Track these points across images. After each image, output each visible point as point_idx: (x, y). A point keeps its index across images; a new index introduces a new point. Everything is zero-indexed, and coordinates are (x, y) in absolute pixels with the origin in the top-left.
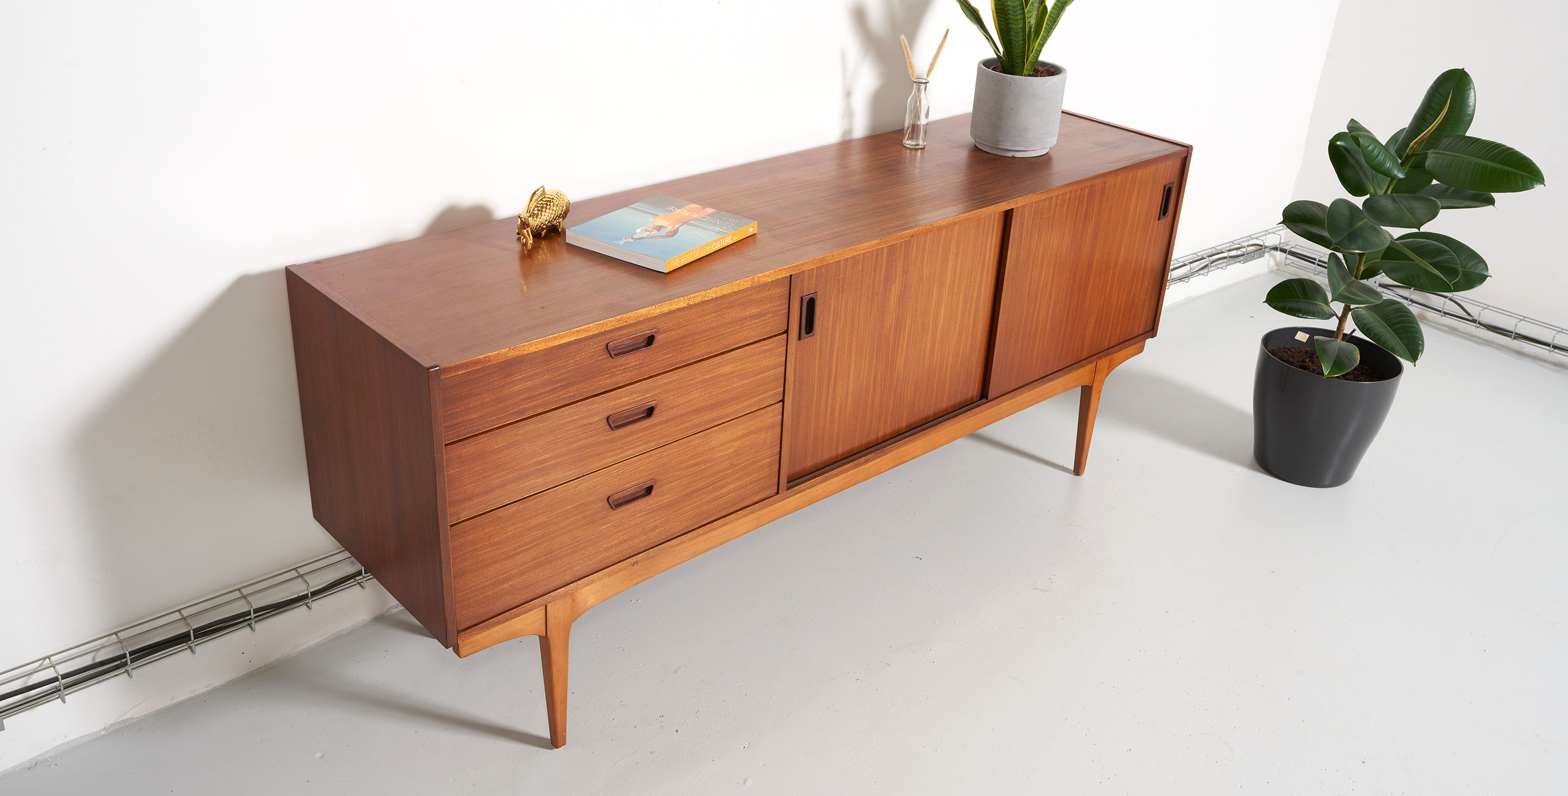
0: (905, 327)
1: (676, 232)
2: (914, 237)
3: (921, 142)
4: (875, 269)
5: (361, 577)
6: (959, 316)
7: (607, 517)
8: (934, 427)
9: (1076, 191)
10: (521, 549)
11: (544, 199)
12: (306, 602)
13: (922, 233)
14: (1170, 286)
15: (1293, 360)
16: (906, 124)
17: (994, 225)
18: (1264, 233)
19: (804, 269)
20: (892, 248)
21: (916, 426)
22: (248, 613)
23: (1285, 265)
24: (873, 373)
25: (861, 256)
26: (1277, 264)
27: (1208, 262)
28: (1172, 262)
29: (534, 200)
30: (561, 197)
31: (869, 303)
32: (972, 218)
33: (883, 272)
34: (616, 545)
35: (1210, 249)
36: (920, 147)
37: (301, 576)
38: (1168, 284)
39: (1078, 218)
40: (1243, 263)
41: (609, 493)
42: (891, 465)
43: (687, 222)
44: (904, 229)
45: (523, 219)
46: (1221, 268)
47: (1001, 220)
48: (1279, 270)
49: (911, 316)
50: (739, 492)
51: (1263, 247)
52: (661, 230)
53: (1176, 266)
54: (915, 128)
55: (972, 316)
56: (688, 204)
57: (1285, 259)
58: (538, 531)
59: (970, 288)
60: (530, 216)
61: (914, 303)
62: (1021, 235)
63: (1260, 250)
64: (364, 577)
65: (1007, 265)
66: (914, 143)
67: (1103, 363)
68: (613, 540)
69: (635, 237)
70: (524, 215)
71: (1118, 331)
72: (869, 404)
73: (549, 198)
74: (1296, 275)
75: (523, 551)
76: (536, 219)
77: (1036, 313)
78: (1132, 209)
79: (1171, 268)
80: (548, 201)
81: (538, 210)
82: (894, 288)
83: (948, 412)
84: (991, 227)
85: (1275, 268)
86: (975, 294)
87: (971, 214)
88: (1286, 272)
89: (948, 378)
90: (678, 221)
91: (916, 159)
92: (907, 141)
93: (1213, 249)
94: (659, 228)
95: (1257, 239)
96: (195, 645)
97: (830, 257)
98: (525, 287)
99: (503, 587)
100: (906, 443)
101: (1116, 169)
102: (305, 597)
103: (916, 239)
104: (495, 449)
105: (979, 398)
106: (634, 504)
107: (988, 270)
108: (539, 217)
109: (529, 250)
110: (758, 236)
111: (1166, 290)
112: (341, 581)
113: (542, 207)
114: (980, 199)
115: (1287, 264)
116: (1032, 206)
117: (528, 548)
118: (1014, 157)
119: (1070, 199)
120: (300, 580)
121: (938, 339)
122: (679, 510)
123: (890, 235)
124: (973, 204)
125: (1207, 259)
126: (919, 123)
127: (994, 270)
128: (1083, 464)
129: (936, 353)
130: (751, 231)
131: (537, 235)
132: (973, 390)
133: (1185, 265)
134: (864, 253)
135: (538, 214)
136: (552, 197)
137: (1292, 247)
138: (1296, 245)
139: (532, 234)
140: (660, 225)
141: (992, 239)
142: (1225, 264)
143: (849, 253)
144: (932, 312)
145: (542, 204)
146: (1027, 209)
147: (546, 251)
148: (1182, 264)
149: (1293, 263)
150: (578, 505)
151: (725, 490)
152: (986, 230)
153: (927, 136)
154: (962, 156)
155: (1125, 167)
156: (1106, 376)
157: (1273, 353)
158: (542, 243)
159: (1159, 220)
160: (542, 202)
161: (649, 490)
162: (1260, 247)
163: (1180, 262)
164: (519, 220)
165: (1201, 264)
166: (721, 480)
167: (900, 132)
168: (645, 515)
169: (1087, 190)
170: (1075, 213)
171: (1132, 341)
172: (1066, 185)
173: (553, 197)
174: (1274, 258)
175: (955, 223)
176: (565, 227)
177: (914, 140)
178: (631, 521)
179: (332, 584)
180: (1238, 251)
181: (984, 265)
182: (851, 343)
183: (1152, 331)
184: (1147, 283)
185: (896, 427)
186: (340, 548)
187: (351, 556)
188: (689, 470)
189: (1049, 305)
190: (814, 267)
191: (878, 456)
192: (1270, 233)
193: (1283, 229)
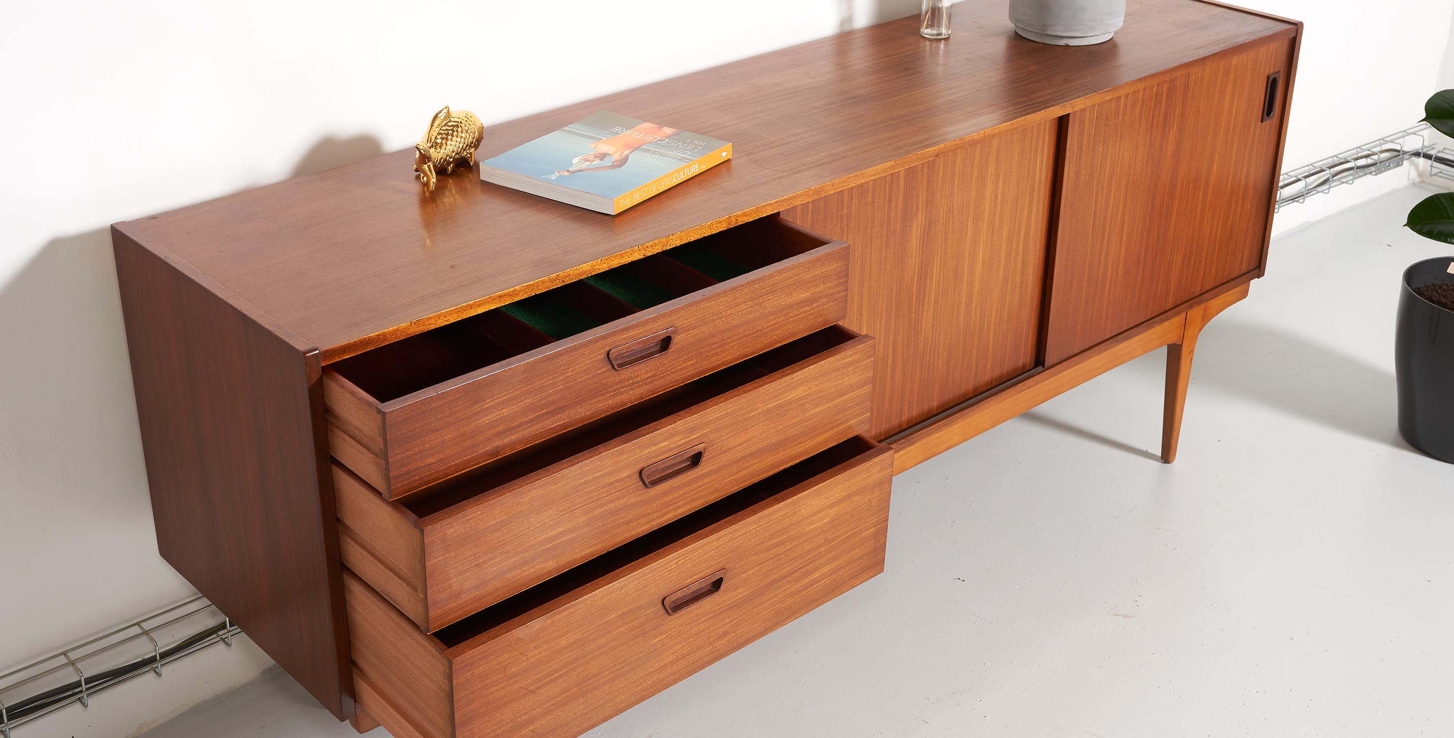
0: (932, 275)
1: (625, 160)
2: (939, 156)
3: (944, 31)
4: (890, 202)
5: (225, 631)
6: (1003, 257)
7: (661, 625)
8: (976, 407)
9: (1152, 88)
10: (547, 680)
11: (450, 124)
12: (154, 666)
13: (950, 151)
14: (1280, 209)
15: (1445, 301)
16: (924, 8)
17: (1044, 137)
18: (1401, 134)
19: (796, 204)
20: (911, 173)
21: (950, 405)
22: (78, 684)
23: (1431, 176)
24: (891, 338)
25: (871, 183)
26: (1420, 175)
27: (1329, 175)
28: (1281, 177)
29: (436, 124)
30: (471, 119)
31: (884, 246)
32: (1016, 128)
33: (900, 204)
34: (672, 663)
35: (1330, 158)
36: (943, 37)
37: (146, 633)
38: (1277, 206)
39: (1155, 123)
40: (1375, 175)
41: (665, 594)
42: (920, 459)
43: (640, 147)
44: (927, 146)
45: (422, 151)
46: (1346, 182)
47: (1054, 129)
48: (1423, 182)
49: (939, 261)
50: (834, 576)
51: (1401, 153)
52: (605, 159)
53: (1286, 182)
54: (935, 12)
55: (1020, 258)
56: (640, 124)
57: (1430, 168)
58: (570, 654)
59: (1015, 220)
60: (432, 146)
61: (943, 244)
62: (1081, 148)
63: (1397, 156)
64: (229, 631)
65: (1064, 189)
66: (935, 32)
67: (1195, 313)
68: (668, 656)
69: (571, 169)
70: (424, 145)
71: (1214, 270)
72: (888, 378)
73: (455, 122)
74: (1446, 188)
75: (551, 681)
76: (439, 150)
77: (1104, 250)
78: (1226, 109)
79: (1281, 184)
80: (455, 126)
81: (442, 138)
82: (915, 225)
83: (993, 385)
84: (1041, 139)
85: (1418, 180)
86: (1023, 229)
87: (1013, 123)
88: (1433, 185)
89: (991, 341)
90: (627, 146)
91: (938, 53)
92: (926, 30)
93: (1335, 158)
94: (603, 156)
95: (1392, 142)
96: (9, 729)
97: (830, 187)
98: (428, 241)
99: (521, 733)
100: (939, 429)
101: (1202, 57)
102: (153, 660)
103: (942, 159)
104: (491, 526)
105: (1033, 365)
106: (697, 605)
107: (1039, 195)
108: (443, 148)
109: (432, 192)
110: (733, 162)
111: (1275, 214)
112: (198, 637)
113: (447, 134)
114: (1025, 102)
115: (1432, 173)
116: (1094, 109)
117: (556, 678)
118: (1067, 46)
119: (1143, 99)
120: (144, 639)
121: (976, 289)
122: (755, 608)
123: (908, 154)
124: (1014, 109)
125: (1328, 171)
126: (941, 6)
127: (1047, 196)
128: (1173, 447)
129: (974, 307)
130: (724, 155)
131: (441, 171)
132: (1025, 355)
133: (1298, 180)
134: (875, 180)
135: (442, 143)
136: (459, 120)
137: (1439, 152)
138: (1444, 149)
139: (434, 170)
140: (603, 152)
141: (1042, 154)
142: (1351, 177)
143: (854, 180)
144: (967, 252)
145: (446, 130)
146: (1088, 113)
147: (454, 191)
148: (1294, 179)
149: (1441, 172)
150: (624, 613)
151: (817, 575)
152: (1034, 143)
153: (951, 23)
154: (999, 46)
155: (1214, 54)
156: (1201, 330)
157: (1418, 291)
158: (449, 182)
159: (1262, 121)
160: (447, 127)
161: (717, 585)
162: (1397, 153)
163: (1291, 177)
164: (418, 152)
165: (1320, 178)
166: (812, 562)
167: (917, 18)
168: (712, 618)
169: (1166, 86)
170: (1151, 116)
171: (1233, 283)
172: (1139, 79)
173: (461, 120)
174: (1416, 166)
175: (993, 136)
176: (478, 160)
177: (935, 28)
178: (692, 629)
179: (188, 641)
180: (1368, 159)
181: (1034, 190)
182: (862, 299)
183: (1258, 268)
184: (1249, 205)
185: (925, 407)
186: (195, 594)
187: (211, 603)
188: (770, 553)
189: (1121, 239)
190: (809, 200)
191: (902, 447)
192: (1409, 134)
193: (1426, 128)
